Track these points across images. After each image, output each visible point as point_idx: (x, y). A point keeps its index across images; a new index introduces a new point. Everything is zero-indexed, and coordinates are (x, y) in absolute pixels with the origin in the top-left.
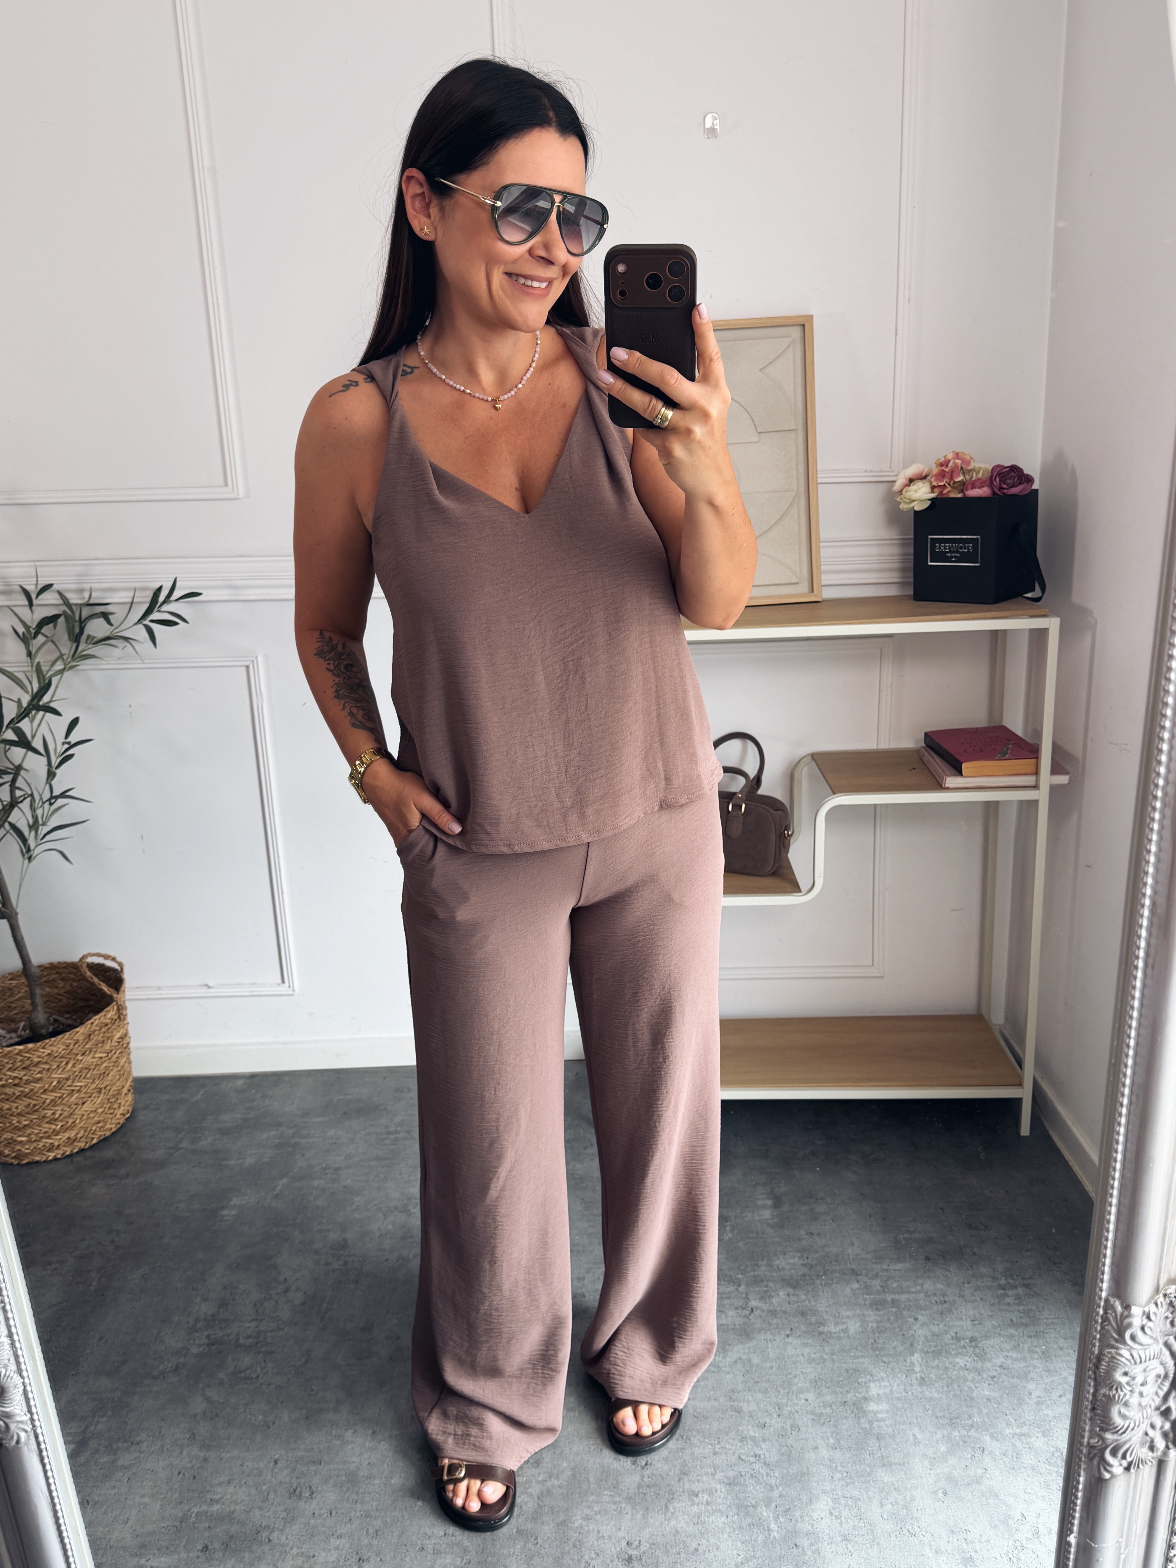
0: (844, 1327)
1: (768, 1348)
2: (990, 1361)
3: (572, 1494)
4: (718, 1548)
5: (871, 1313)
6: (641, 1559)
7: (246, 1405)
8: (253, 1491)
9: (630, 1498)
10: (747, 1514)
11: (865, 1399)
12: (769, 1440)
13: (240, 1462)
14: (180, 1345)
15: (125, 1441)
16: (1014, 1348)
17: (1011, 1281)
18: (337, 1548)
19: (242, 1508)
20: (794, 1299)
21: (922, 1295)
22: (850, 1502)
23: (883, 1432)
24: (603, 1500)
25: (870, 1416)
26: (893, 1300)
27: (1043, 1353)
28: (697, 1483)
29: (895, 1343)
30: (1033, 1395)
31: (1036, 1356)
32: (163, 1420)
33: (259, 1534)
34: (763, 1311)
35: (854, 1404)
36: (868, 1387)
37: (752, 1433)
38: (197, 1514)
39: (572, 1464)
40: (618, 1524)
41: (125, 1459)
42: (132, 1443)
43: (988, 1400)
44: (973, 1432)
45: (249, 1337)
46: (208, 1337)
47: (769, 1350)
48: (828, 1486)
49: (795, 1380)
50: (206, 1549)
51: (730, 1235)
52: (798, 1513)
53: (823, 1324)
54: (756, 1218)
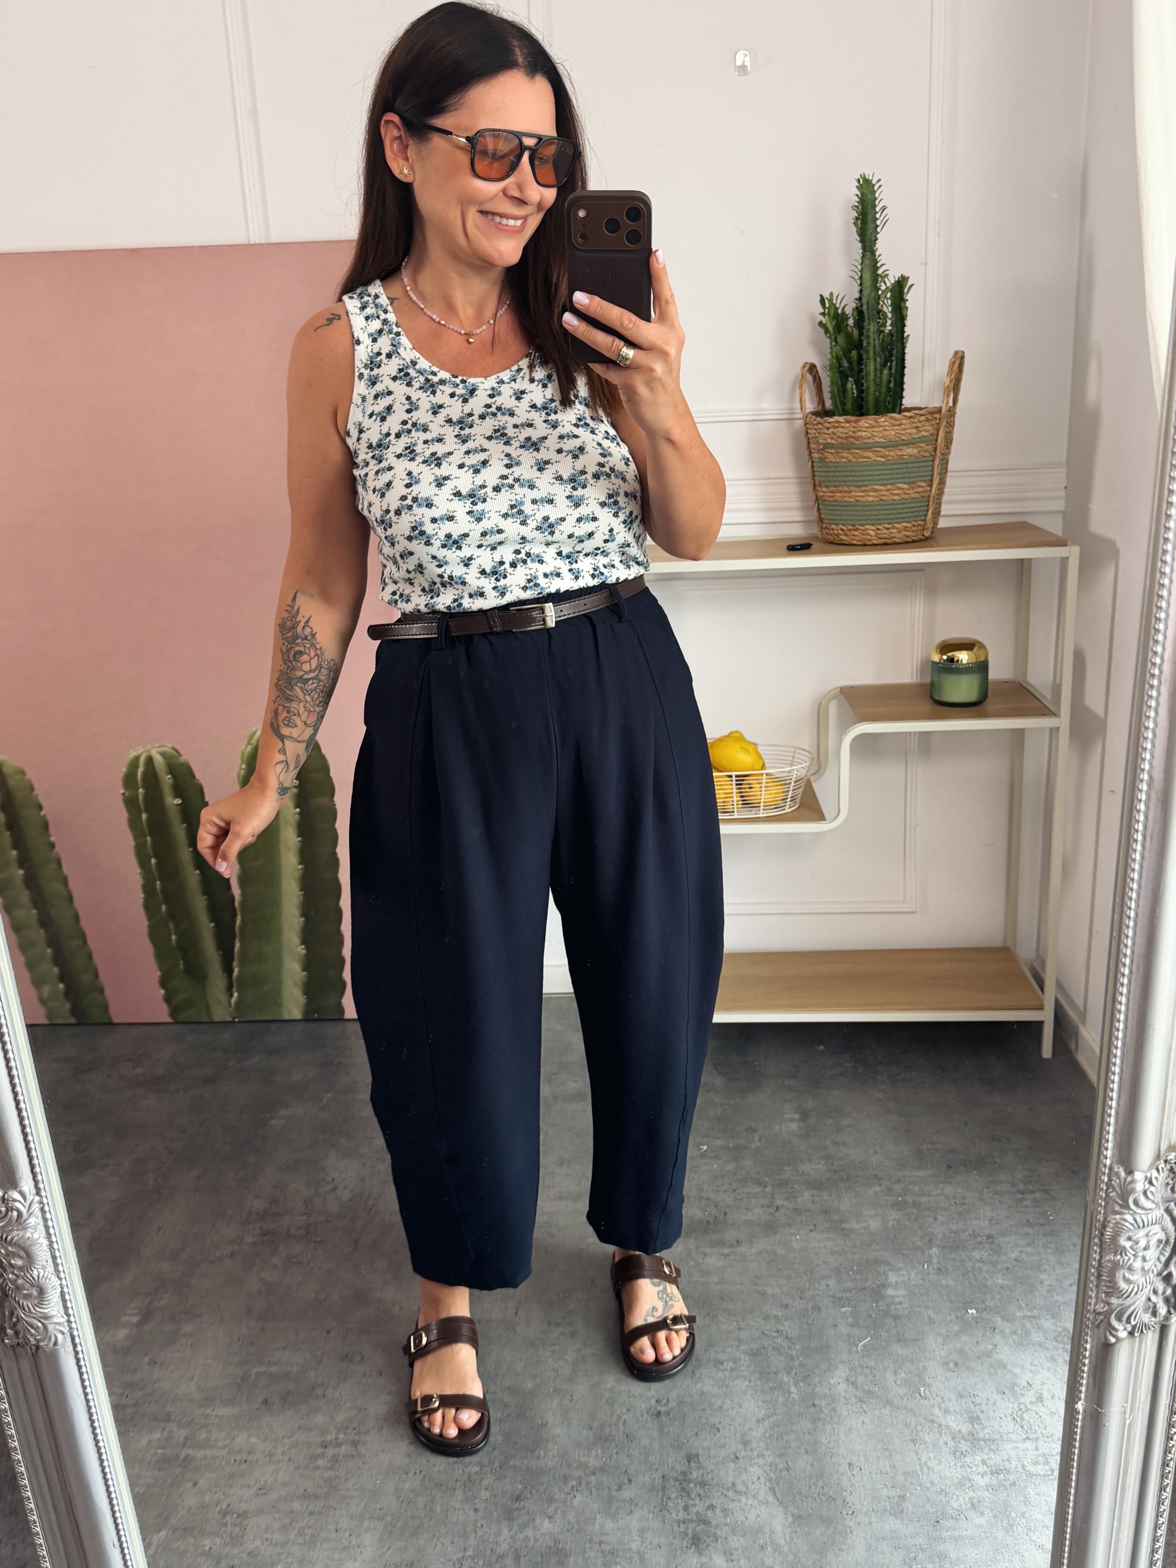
0: (866, 1225)
1: (791, 1241)
2: (1005, 1254)
4: (741, 1406)
5: (893, 1213)
6: (669, 1414)
7: (299, 1284)
8: (308, 1355)
10: (769, 1379)
11: (884, 1285)
12: (791, 1319)
13: (295, 1332)
14: (234, 1236)
15: (187, 1314)
16: (1029, 1244)
17: (1030, 1187)
19: (298, 1369)
20: (819, 1199)
21: (942, 1198)
22: (866, 1370)
23: (899, 1313)
25: (887, 1299)
26: (914, 1202)
27: (1057, 1248)
28: (722, 1353)
29: (915, 1238)
30: (1045, 1284)
31: (1049, 1251)
32: (221, 1296)
33: (315, 1390)
34: (788, 1209)
35: (872, 1290)
36: (887, 1275)
37: (775, 1312)
38: (257, 1373)
41: (187, 1329)
42: (194, 1316)
43: (1002, 1287)
44: (985, 1314)
45: (300, 1228)
46: (261, 1228)
47: (794, 1243)
48: (845, 1356)
49: (818, 1269)
50: (265, 1402)
51: (758, 1144)
52: (817, 1379)
53: (846, 1222)
54: (784, 1129)
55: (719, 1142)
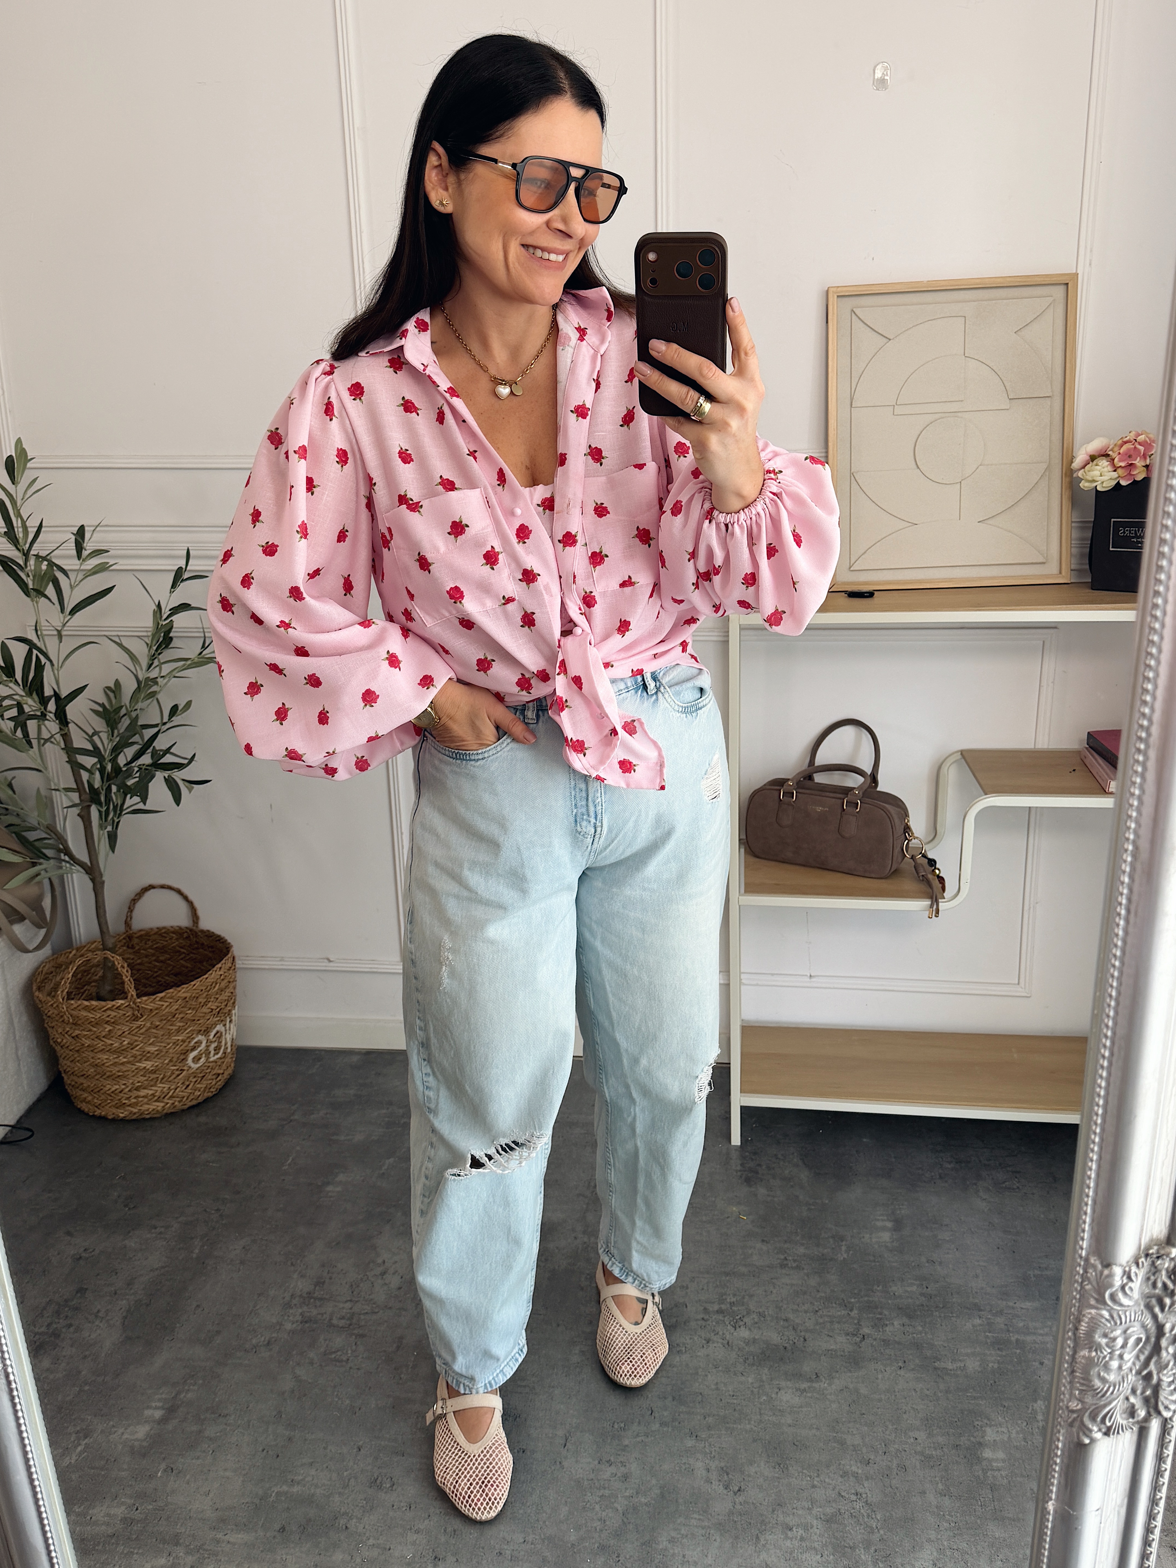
0: (962, 1365)
1: (877, 1379)
3: (659, 1513)
5: (993, 1352)
7: (335, 1387)
8: (334, 1475)
9: (720, 1524)
10: (844, 1555)
11: (980, 1444)
12: (872, 1478)
13: (324, 1445)
14: (274, 1321)
15: (213, 1413)
18: (414, 1543)
19: (322, 1492)
20: (911, 1330)
22: (956, 1554)
23: (998, 1483)
24: (691, 1524)
25: (984, 1463)
28: (791, 1516)
29: (1017, 1386)
32: (251, 1394)
33: (337, 1521)
34: (875, 1339)
35: (967, 1449)
36: (985, 1431)
37: (854, 1468)
38: (277, 1494)
39: (661, 1482)
40: (705, 1551)
41: (211, 1431)
42: (220, 1416)
45: (343, 1318)
46: (302, 1314)
47: (879, 1381)
48: (933, 1535)
49: (905, 1416)
50: (283, 1529)
51: (845, 1256)
52: (899, 1561)
53: (939, 1360)
54: (874, 1240)
55: (801, 1250)
